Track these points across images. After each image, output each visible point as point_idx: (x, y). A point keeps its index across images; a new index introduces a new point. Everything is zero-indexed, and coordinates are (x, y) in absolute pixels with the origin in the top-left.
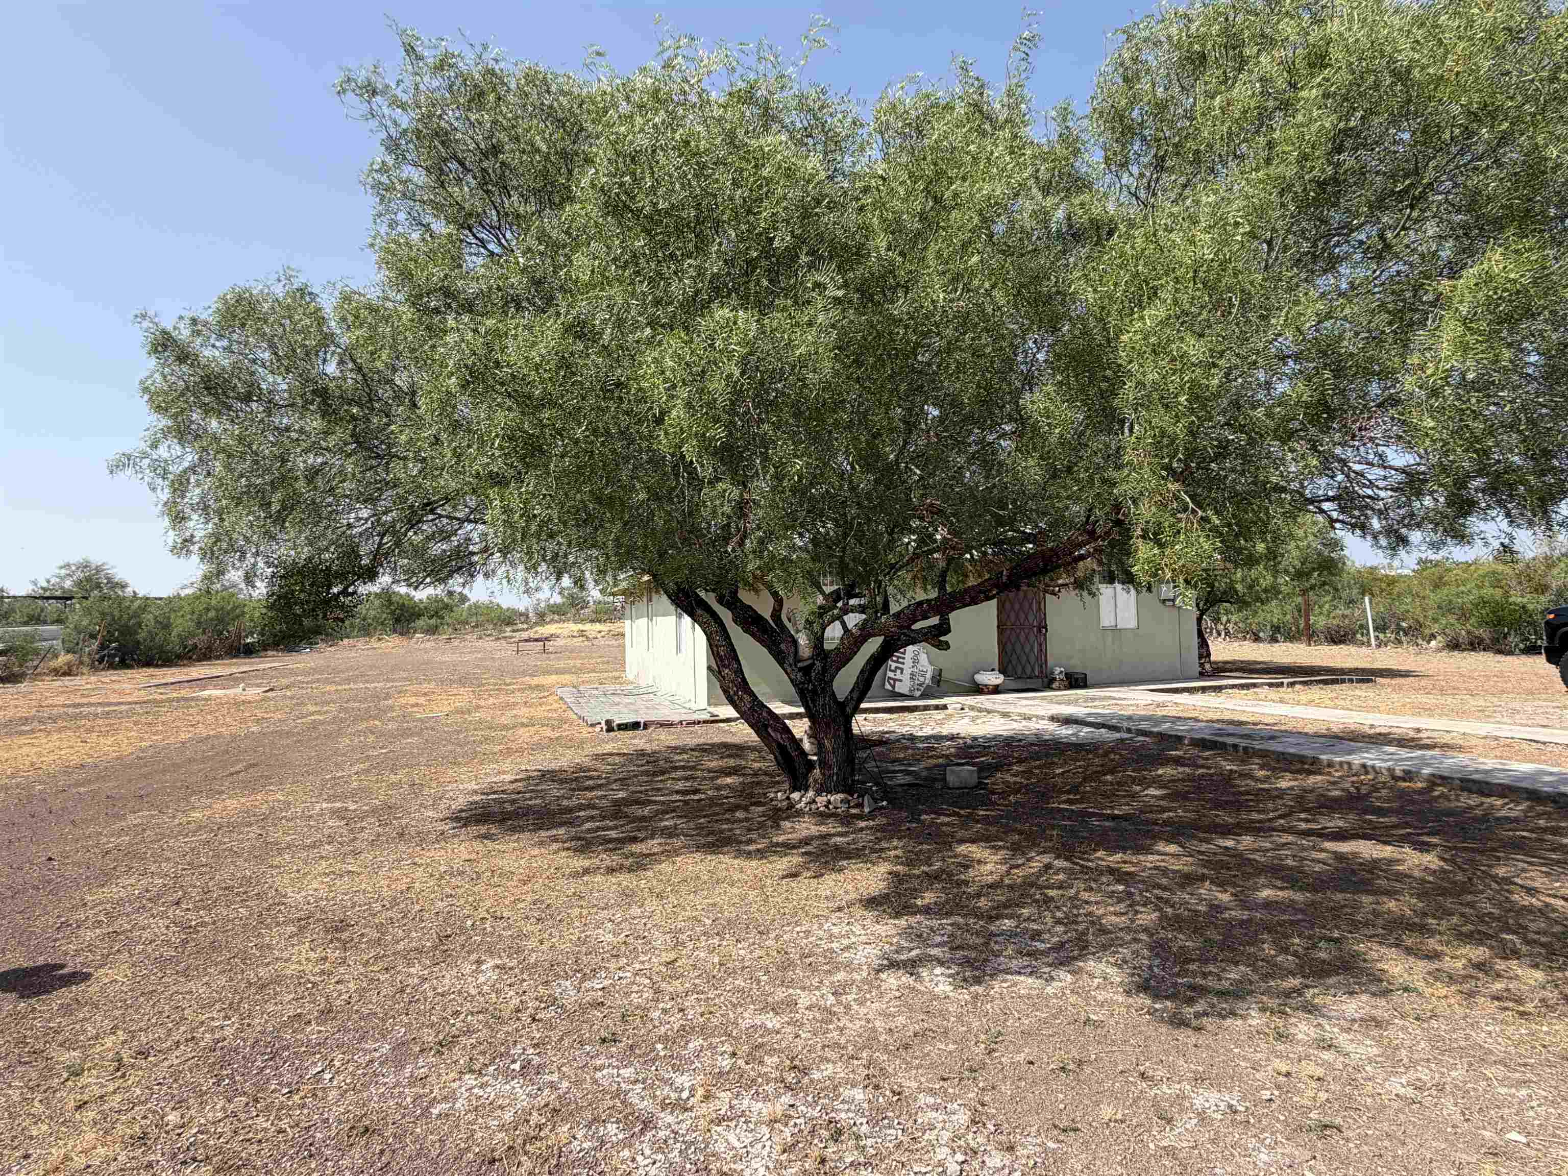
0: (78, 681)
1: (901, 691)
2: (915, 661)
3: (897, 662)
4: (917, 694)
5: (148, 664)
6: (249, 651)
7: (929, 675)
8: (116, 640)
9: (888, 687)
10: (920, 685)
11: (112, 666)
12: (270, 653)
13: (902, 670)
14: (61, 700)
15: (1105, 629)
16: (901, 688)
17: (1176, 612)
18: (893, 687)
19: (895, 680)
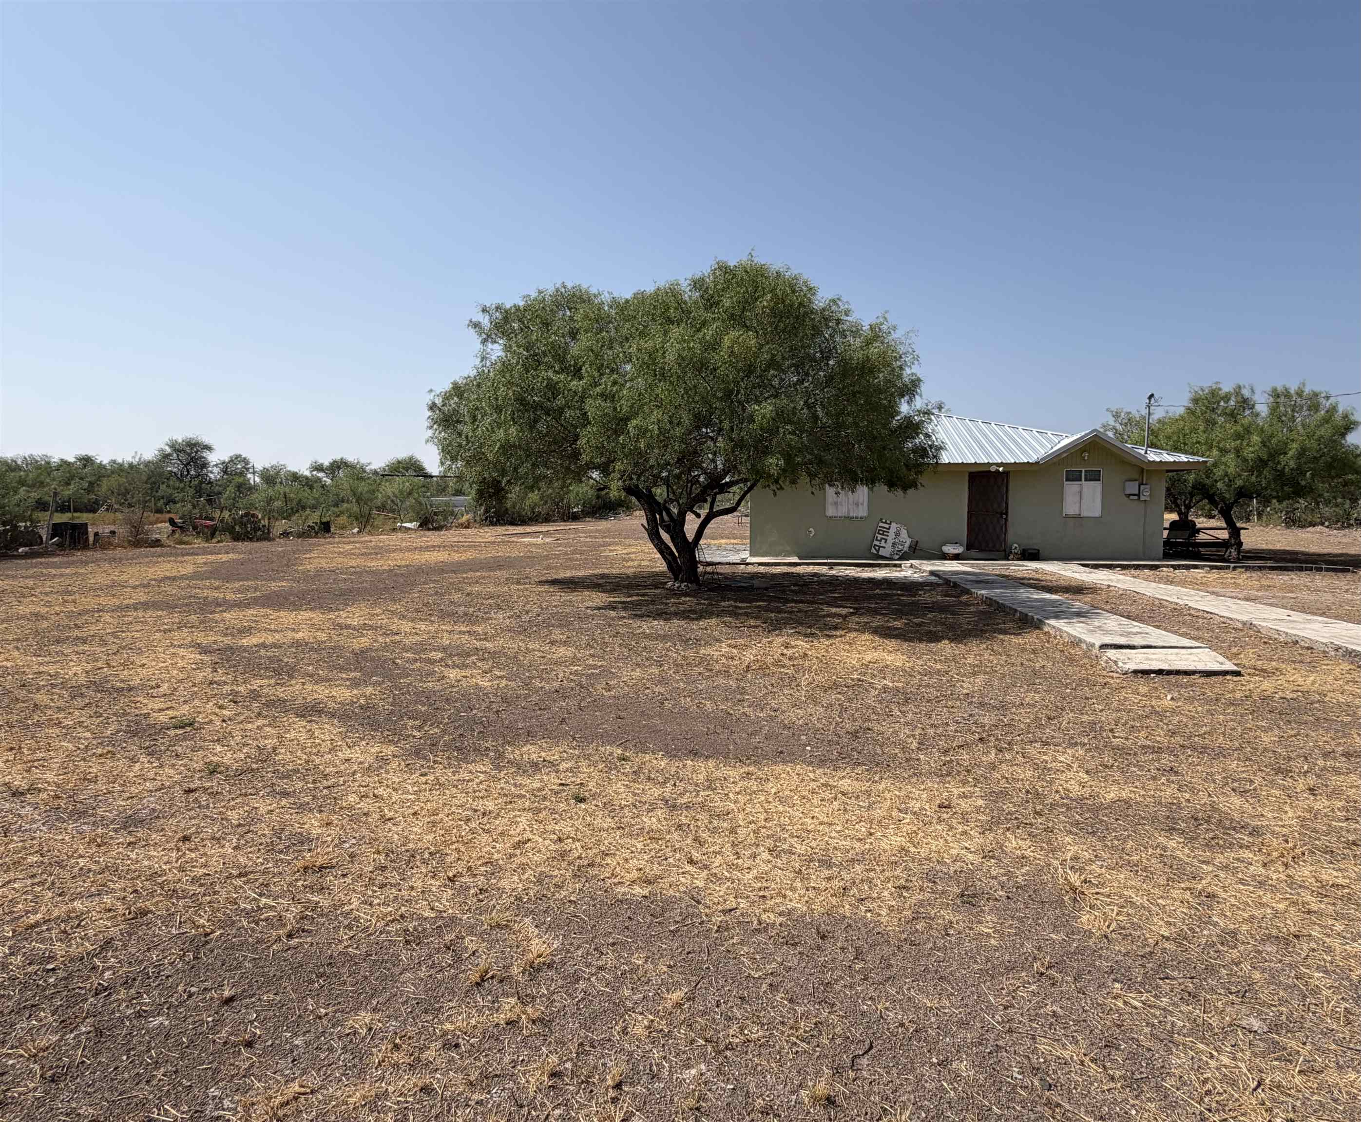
0: (469, 531)
1: (884, 554)
2: (897, 534)
3: (883, 534)
4: (897, 557)
5: (513, 523)
6: (575, 518)
7: (907, 545)
8: (494, 507)
9: (874, 551)
10: (900, 551)
11: (492, 524)
12: (587, 519)
13: (886, 540)
14: (455, 539)
15: (1067, 516)
16: (882, 552)
17: (1143, 504)
18: (878, 551)
19: (880, 547)
